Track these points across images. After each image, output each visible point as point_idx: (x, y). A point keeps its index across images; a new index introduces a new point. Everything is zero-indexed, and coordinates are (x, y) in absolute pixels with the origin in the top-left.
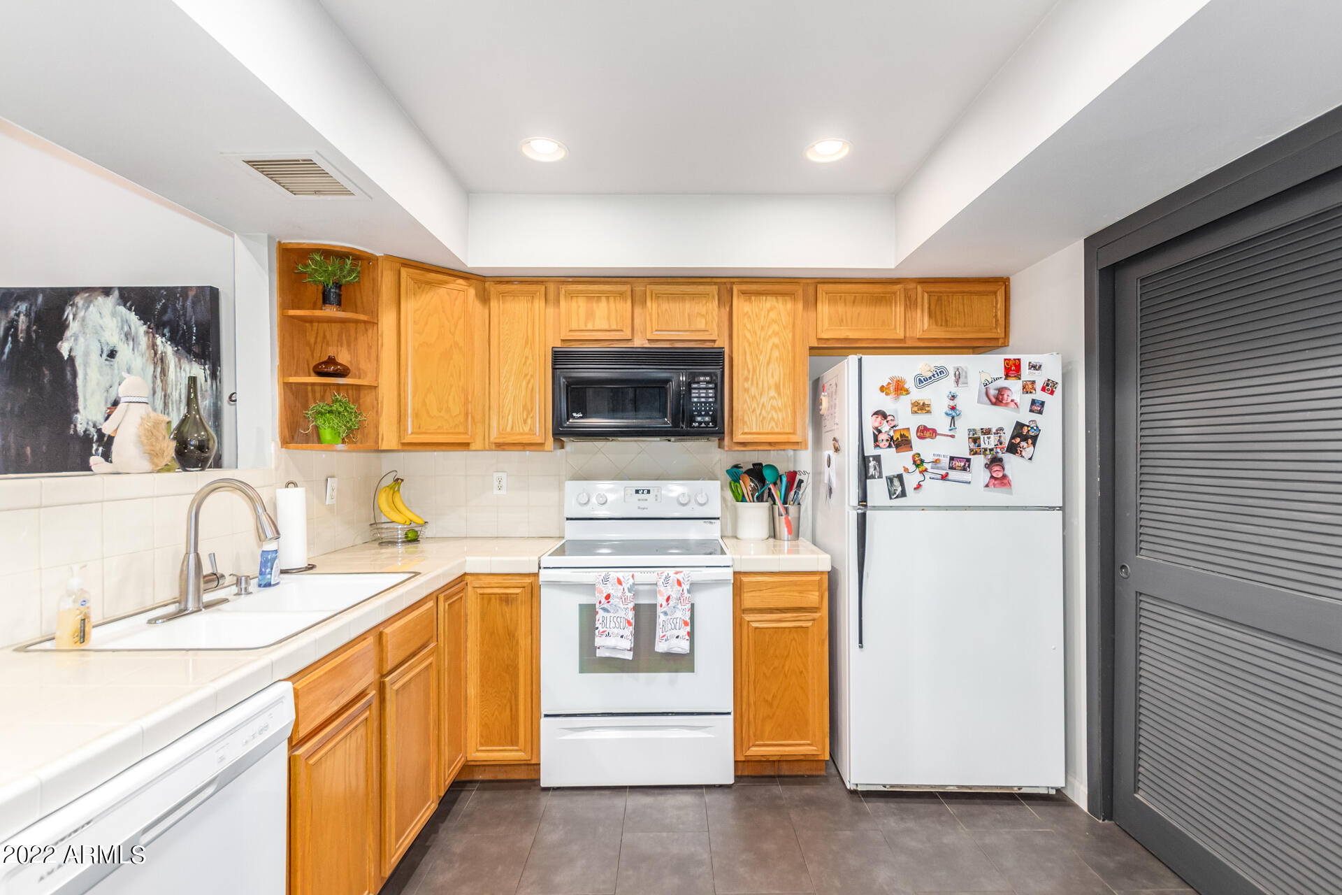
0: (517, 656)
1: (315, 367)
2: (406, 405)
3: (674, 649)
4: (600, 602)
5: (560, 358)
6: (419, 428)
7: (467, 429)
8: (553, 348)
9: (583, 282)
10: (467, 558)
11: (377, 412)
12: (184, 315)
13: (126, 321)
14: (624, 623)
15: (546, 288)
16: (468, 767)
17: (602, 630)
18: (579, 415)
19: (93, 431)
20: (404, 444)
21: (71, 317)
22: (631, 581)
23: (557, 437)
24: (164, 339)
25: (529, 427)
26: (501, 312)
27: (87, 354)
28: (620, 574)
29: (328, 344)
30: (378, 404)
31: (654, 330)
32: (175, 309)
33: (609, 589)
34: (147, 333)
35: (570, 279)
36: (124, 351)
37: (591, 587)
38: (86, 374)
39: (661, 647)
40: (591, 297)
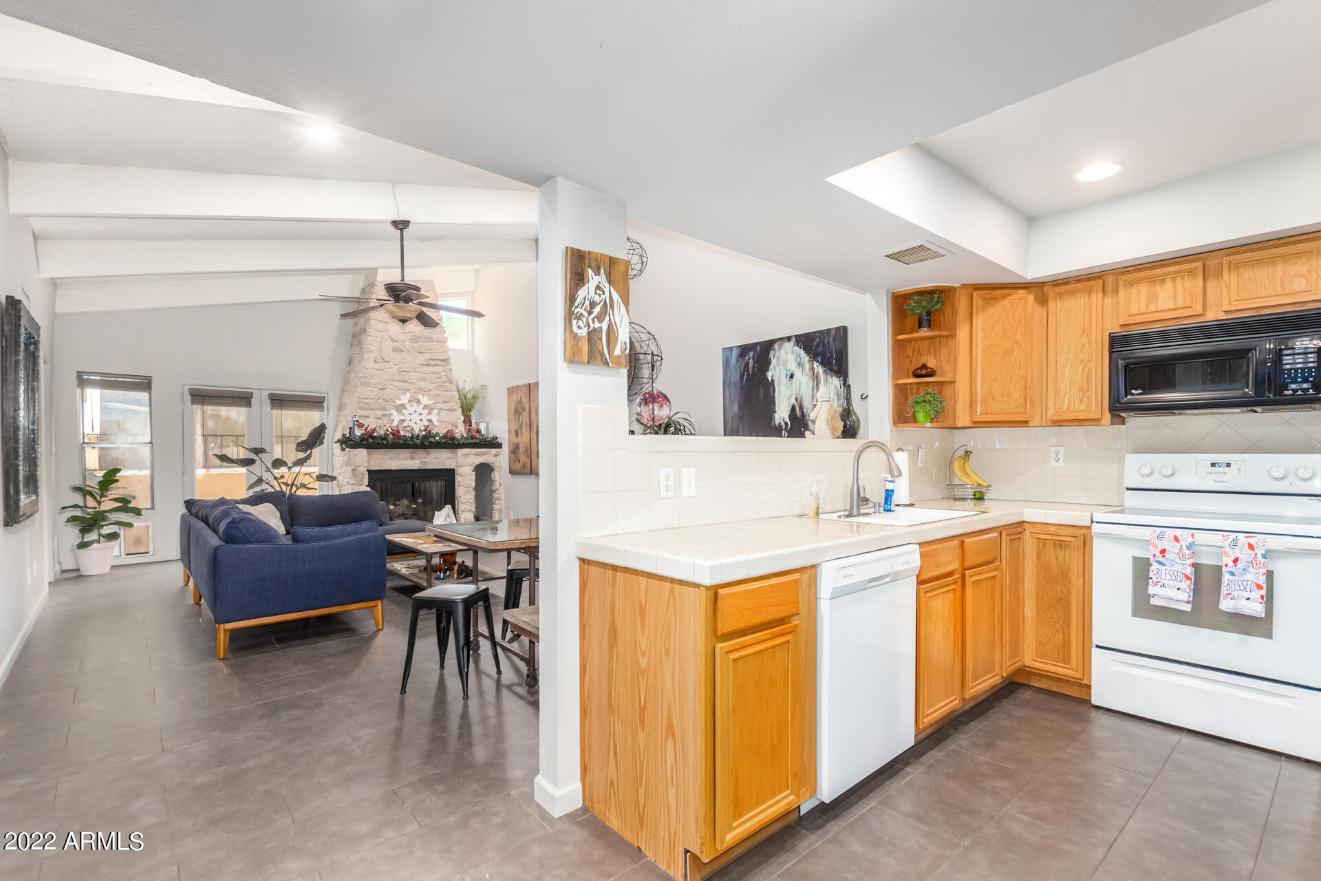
0: (1069, 592)
1: (914, 371)
2: (976, 393)
3: (1243, 610)
4: (1154, 556)
5: (1116, 342)
6: (986, 410)
7: (1026, 408)
8: (1110, 334)
9: (1145, 269)
10: (1026, 510)
11: (955, 400)
12: (829, 347)
13: (799, 356)
14: (1181, 577)
15: (1104, 282)
16: (1023, 670)
17: (1156, 580)
18: (1138, 392)
19: (783, 423)
20: (974, 422)
21: (772, 357)
22: (1190, 540)
23: (1115, 413)
24: (818, 364)
25: (1085, 405)
26: (1058, 310)
27: (780, 378)
28: (1178, 533)
29: (921, 355)
30: (955, 394)
31: (1232, 300)
32: (824, 344)
33: (1164, 544)
34: (809, 361)
35: (1130, 269)
36: (798, 374)
37: (1146, 543)
38: (779, 390)
39: (1225, 605)
40: (1152, 281)
